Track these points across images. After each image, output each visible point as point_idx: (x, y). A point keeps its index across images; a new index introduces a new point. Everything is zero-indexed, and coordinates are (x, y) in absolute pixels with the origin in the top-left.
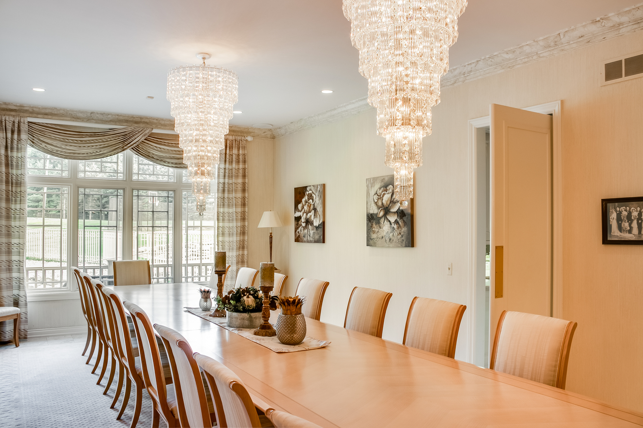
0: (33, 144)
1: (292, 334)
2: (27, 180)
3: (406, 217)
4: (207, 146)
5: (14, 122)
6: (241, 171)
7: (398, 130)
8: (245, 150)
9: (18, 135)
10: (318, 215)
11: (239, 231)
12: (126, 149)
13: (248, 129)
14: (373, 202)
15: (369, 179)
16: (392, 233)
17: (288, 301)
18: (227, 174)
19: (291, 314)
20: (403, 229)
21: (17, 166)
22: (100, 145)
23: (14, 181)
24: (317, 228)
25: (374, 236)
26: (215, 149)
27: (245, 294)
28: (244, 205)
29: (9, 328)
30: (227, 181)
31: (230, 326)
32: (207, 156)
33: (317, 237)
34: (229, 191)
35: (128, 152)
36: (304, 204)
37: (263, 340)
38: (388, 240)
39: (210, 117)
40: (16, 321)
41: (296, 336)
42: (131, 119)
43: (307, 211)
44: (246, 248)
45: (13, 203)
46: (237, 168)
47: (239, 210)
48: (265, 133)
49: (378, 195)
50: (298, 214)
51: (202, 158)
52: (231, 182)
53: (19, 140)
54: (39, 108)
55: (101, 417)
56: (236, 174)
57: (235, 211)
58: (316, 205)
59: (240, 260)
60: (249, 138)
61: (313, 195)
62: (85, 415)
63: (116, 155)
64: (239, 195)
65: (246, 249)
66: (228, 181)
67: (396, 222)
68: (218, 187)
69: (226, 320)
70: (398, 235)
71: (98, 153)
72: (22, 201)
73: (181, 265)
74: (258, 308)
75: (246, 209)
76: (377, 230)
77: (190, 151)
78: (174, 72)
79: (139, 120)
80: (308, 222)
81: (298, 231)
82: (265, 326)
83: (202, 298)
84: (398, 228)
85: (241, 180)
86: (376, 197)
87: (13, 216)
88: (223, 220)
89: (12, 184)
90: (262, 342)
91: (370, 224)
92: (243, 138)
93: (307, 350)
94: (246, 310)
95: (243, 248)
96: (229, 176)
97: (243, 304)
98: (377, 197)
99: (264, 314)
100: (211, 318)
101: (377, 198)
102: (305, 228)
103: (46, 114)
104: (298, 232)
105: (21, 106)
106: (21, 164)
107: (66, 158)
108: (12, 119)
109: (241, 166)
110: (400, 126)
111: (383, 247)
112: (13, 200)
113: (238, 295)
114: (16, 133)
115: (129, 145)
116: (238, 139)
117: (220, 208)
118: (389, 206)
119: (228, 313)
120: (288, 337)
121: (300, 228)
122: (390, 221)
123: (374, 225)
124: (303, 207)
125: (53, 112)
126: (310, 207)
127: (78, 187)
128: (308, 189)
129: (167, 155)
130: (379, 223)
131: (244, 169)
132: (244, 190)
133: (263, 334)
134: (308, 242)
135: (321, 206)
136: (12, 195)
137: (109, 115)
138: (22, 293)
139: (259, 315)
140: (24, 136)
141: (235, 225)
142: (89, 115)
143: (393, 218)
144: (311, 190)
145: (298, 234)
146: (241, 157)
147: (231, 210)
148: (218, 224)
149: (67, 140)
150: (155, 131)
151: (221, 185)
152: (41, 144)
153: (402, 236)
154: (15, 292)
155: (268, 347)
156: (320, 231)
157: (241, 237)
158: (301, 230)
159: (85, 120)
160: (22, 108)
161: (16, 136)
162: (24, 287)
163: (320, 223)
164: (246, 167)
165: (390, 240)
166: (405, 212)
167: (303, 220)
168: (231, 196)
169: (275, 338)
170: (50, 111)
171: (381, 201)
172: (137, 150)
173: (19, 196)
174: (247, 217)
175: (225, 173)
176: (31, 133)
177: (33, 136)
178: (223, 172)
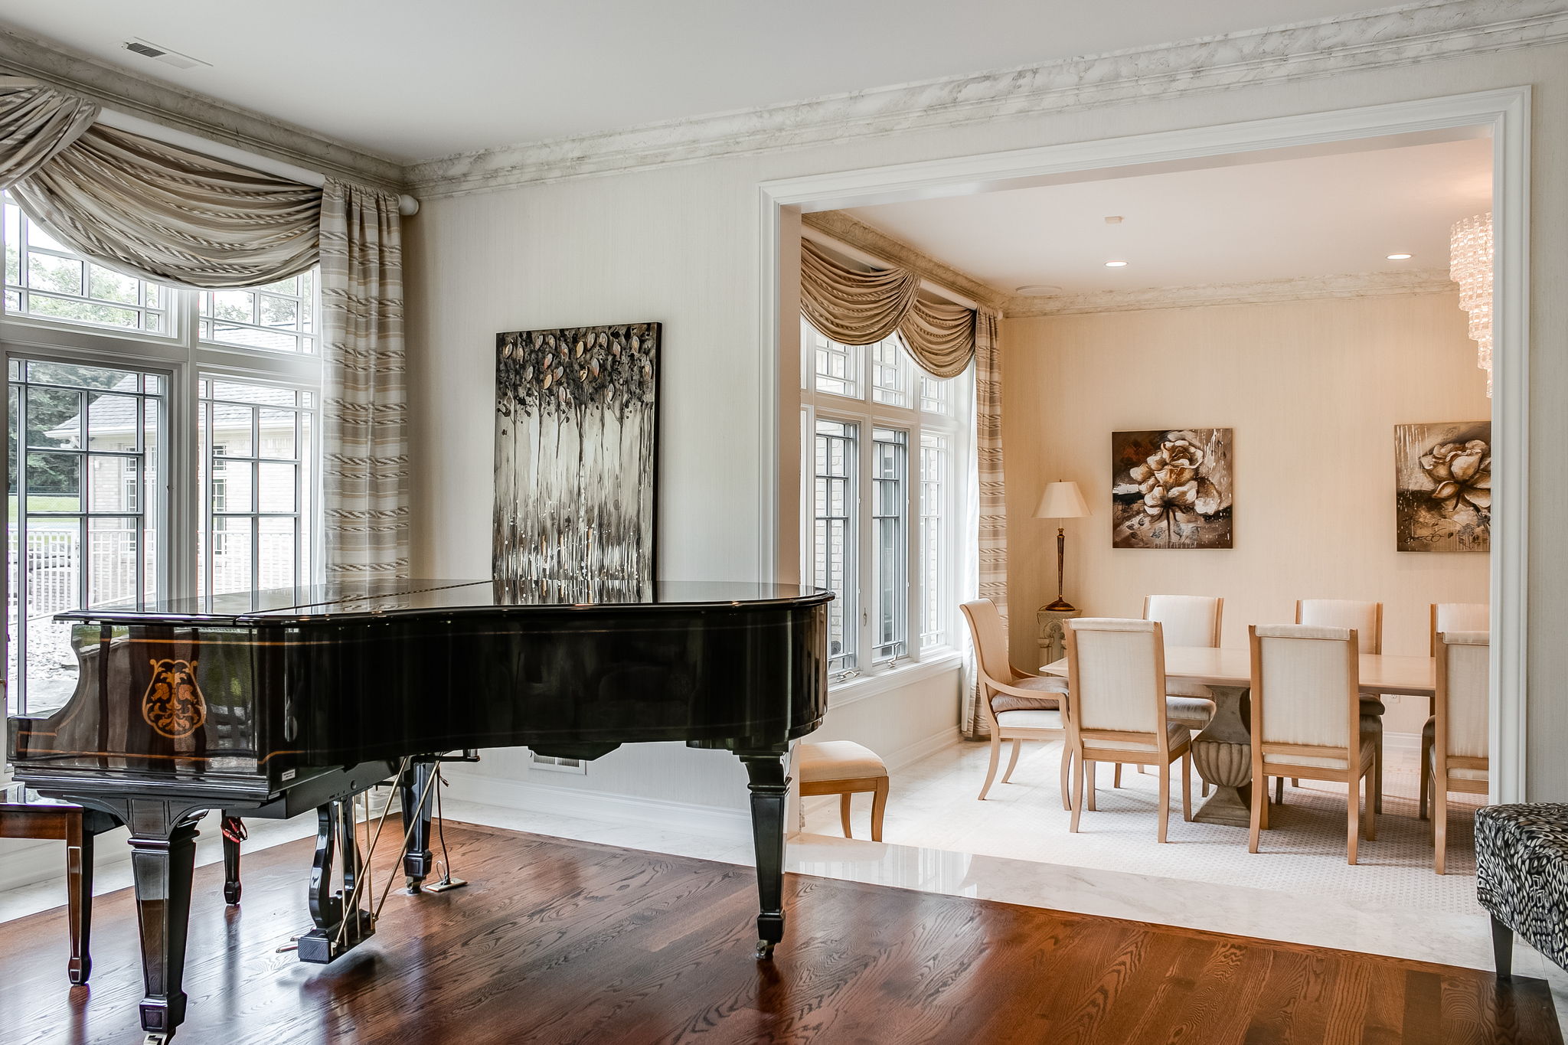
10: (1212, 491)
14: (1417, 469)
15: (1403, 426)
16: (1482, 527)
24: (1206, 518)
25: (1422, 532)
33: (1204, 536)
36: (1153, 467)
38: (1468, 539)
43: (1165, 482)
49: (1435, 457)
50: (1128, 489)
58: (1203, 470)
60: (1000, 315)
61: (1192, 449)
65: (1003, 571)
75: (1003, 477)
76: (1430, 521)
79: (897, 251)
80: (1174, 506)
81: (1127, 524)
86: (1428, 461)
91: (1408, 510)
98: (1434, 460)
101: (1432, 463)
102: (1159, 517)
104: (1129, 527)
111: (1451, 551)
118: (1472, 477)
121: (1137, 518)
122: (1474, 506)
123: (1423, 513)
124: (1150, 475)
126: (1180, 474)
128: (1170, 436)
130: (1439, 509)
134: (1173, 546)
135: (1224, 472)
143: (1483, 501)
144: (1183, 439)
145: (1128, 531)
156: (1216, 526)
158: (1140, 521)
163: (1216, 510)
165: (1476, 538)
167: (1150, 501)
171: (1446, 468)
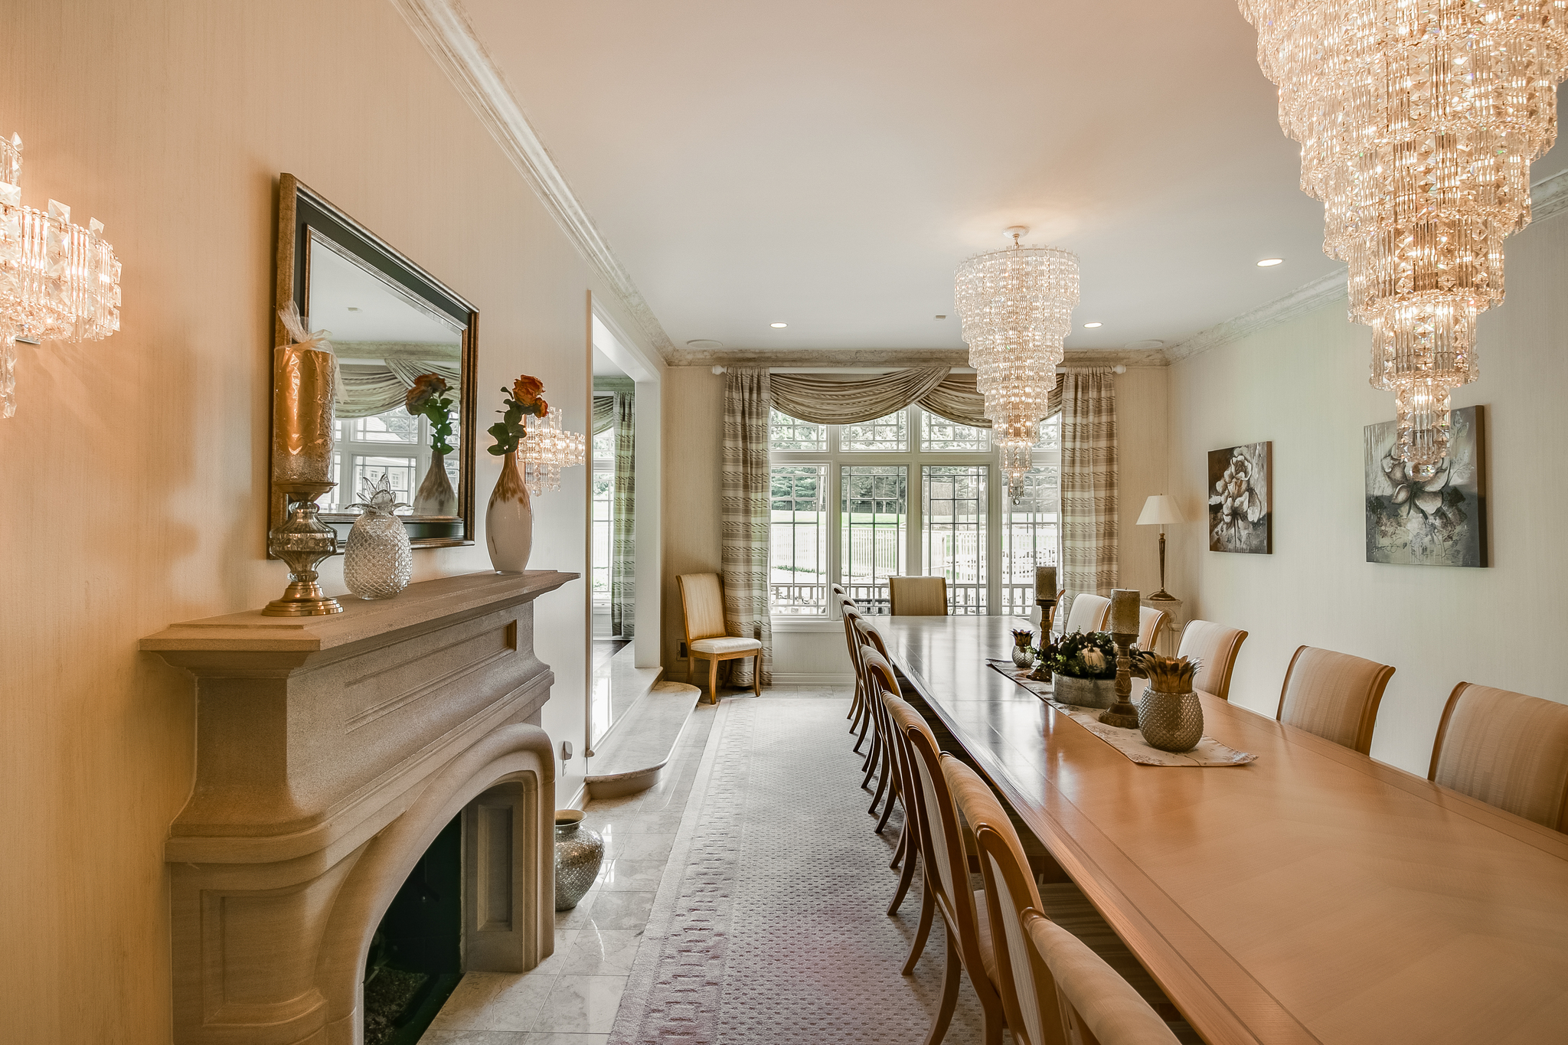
0: (778, 406)
1: (1172, 729)
2: (771, 457)
3: (1466, 502)
4: (1024, 387)
5: (752, 376)
6: (1104, 428)
7: (1405, 303)
8: (1111, 390)
9: (758, 394)
10: (1257, 500)
11: (1102, 531)
12: (909, 403)
13: (1117, 353)
14: (1380, 474)
15: (1370, 426)
16: (1429, 537)
17: (1162, 665)
18: (1078, 434)
19: (1169, 692)
20: (1457, 527)
21: (758, 438)
22: (871, 400)
23: (754, 460)
24: (1255, 525)
25: (1384, 542)
26: (1038, 390)
27: (1086, 644)
28: (1110, 485)
29: (748, 669)
30: (1078, 445)
31: (1057, 700)
32: (1022, 402)
33: (1255, 542)
34: (1082, 462)
35: (913, 406)
36: (1227, 480)
37: (1115, 733)
38: (1418, 551)
39: (1028, 336)
40: (758, 657)
41: (1180, 735)
42: (917, 356)
43: (1233, 493)
44: (1115, 559)
45: (753, 491)
46: (1096, 421)
47: (1102, 494)
48: (1150, 358)
49: (1392, 458)
50: (1215, 500)
51: (1015, 406)
52: (1085, 446)
53: (759, 400)
54: (785, 353)
55: (848, 824)
56: (1095, 433)
57: (1093, 496)
58: (1252, 482)
59: (1104, 580)
60: (1119, 369)
61: (1246, 463)
62: (827, 816)
63: (895, 414)
64: (1102, 468)
65: (1115, 563)
66: (1081, 445)
67: (1439, 513)
68: (1063, 456)
69: (1051, 688)
70: (1444, 541)
71: (867, 413)
72: (764, 487)
73: (1000, 586)
74: (1109, 673)
75: (1116, 493)
76: (1390, 530)
77: (994, 398)
78: (964, 268)
79: (929, 355)
80: (1237, 514)
81: (1216, 530)
82: (1122, 708)
83: (1016, 645)
84: (1445, 526)
85: (1105, 442)
86: (1387, 464)
87: (753, 509)
88: (1073, 512)
89: (751, 464)
90: (1110, 738)
91: (1374, 518)
92: (1107, 370)
93: (1201, 766)
94: (1086, 673)
95: (1110, 560)
96: (1082, 438)
97: (1081, 661)
98: (1392, 461)
99: (1119, 684)
100: (1029, 681)
101: (1390, 465)
102: (1230, 525)
103: (794, 361)
104: (1217, 533)
105: (760, 353)
106: (762, 435)
107: (823, 423)
108: (750, 372)
109: (1104, 418)
110: (1409, 293)
111: (1406, 564)
112: (754, 487)
113: (1073, 645)
114: (755, 392)
115: (913, 397)
116: (1098, 372)
117: (1067, 491)
119: (1055, 677)
120: (1163, 734)
121: (1221, 525)
122: (1422, 512)
123: (1384, 520)
124: (1225, 487)
125: (803, 357)
126: (1240, 486)
127: (841, 466)
128: (1236, 453)
129: (974, 408)
130: (1397, 516)
131: (1110, 424)
132: (1110, 460)
133: (1115, 722)
134: (1237, 551)
135: (1263, 483)
136: (752, 480)
137: (882, 352)
138: (765, 620)
139: (1110, 684)
140: (765, 395)
141: (1092, 521)
142: (853, 355)
143: (1430, 506)
144: (1242, 455)
145: (1216, 537)
146: (1104, 403)
147: (1086, 495)
148: (1063, 519)
149: (823, 397)
150: (954, 371)
151: (1068, 454)
152: (788, 405)
153: (1456, 543)
154: (757, 617)
155: (1120, 749)
156: (1262, 532)
157: (1106, 540)
158: (1222, 528)
159: (849, 364)
160: (763, 355)
161: (755, 396)
162: (767, 610)
163: (1261, 517)
164: (1115, 420)
165: (1425, 550)
166: (1464, 491)
167: (1226, 510)
168: (1086, 470)
169: (1138, 732)
170: (799, 355)
171: (1401, 469)
172: (927, 403)
173: (760, 482)
174: (1116, 506)
175: (1075, 432)
176: (774, 389)
177: (778, 395)
178: (1072, 430)
